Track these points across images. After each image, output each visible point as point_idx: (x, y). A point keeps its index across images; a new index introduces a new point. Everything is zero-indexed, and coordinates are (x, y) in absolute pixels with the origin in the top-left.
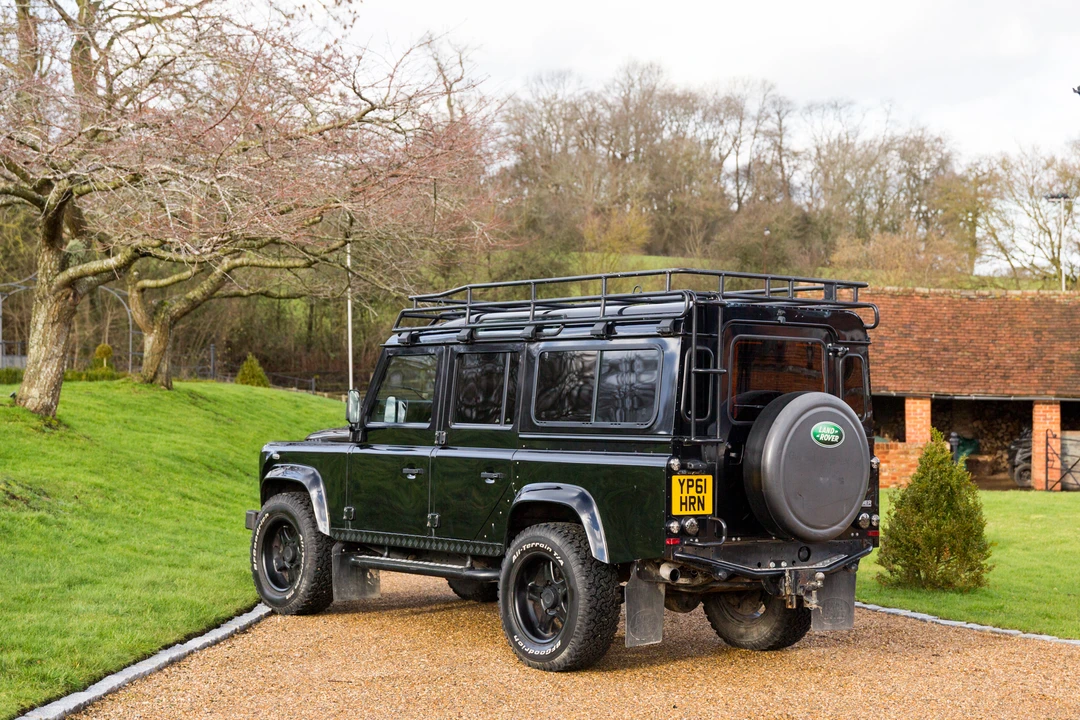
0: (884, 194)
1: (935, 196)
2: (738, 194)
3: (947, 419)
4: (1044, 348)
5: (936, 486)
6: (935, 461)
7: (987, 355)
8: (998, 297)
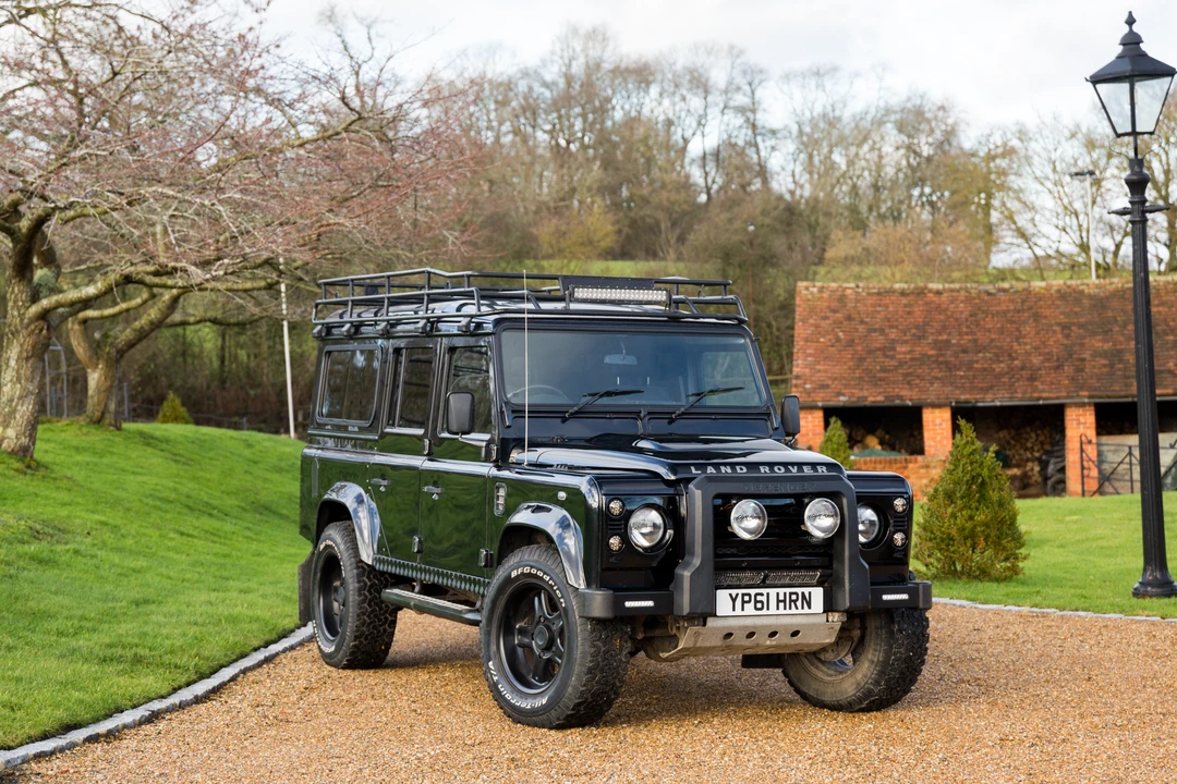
0: (880, 176)
1: (941, 175)
2: (706, 182)
4: (1073, 345)
5: (968, 477)
6: (965, 452)
7: (1010, 355)
8: (1020, 289)
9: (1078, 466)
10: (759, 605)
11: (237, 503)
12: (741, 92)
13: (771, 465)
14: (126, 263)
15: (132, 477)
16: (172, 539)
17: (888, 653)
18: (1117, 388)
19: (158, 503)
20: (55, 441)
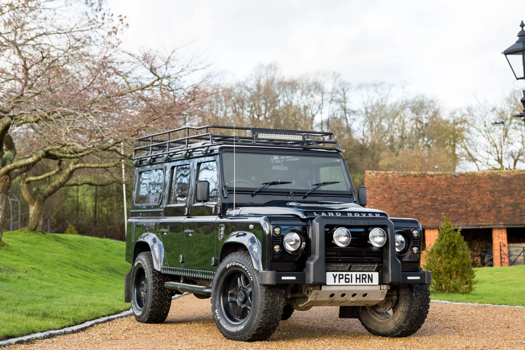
0: (404, 132)
4: (496, 200)
5: (448, 243)
6: (446, 231)
7: (466, 205)
8: (470, 174)
9: (499, 257)
10: (347, 280)
11: (99, 267)
12: (339, 93)
13: (353, 213)
14: (46, 143)
15: (49, 253)
16: (66, 277)
17: (410, 307)
18: (516, 221)
19: (60, 263)
20: (13, 238)
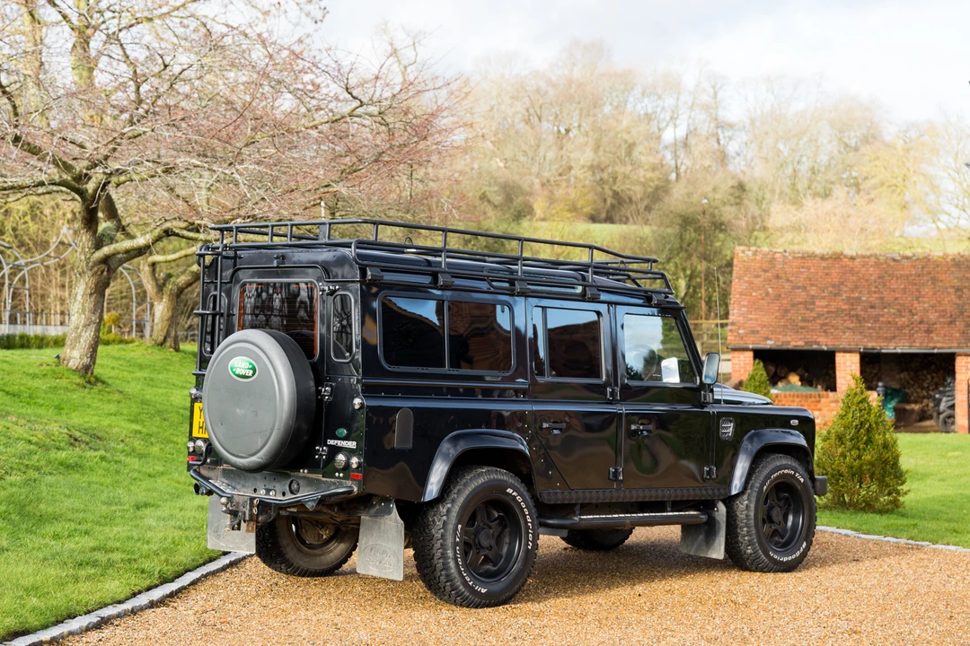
0: (816, 162)
2: (676, 164)
3: (875, 371)
4: (964, 304)
5: (857, 422)
7: (911, 311)
8: (921, 257)
9: (966, 404)
12: (706, 93)
